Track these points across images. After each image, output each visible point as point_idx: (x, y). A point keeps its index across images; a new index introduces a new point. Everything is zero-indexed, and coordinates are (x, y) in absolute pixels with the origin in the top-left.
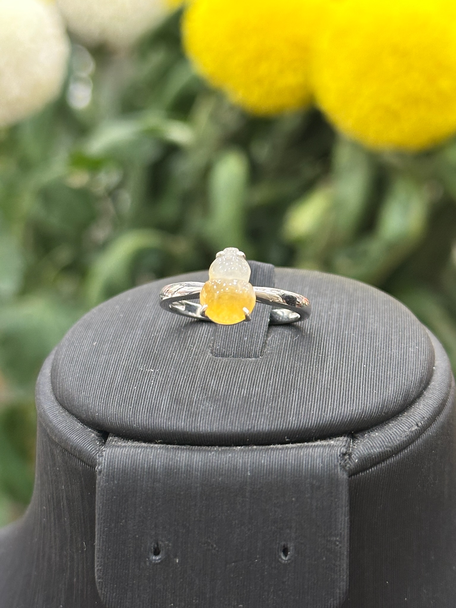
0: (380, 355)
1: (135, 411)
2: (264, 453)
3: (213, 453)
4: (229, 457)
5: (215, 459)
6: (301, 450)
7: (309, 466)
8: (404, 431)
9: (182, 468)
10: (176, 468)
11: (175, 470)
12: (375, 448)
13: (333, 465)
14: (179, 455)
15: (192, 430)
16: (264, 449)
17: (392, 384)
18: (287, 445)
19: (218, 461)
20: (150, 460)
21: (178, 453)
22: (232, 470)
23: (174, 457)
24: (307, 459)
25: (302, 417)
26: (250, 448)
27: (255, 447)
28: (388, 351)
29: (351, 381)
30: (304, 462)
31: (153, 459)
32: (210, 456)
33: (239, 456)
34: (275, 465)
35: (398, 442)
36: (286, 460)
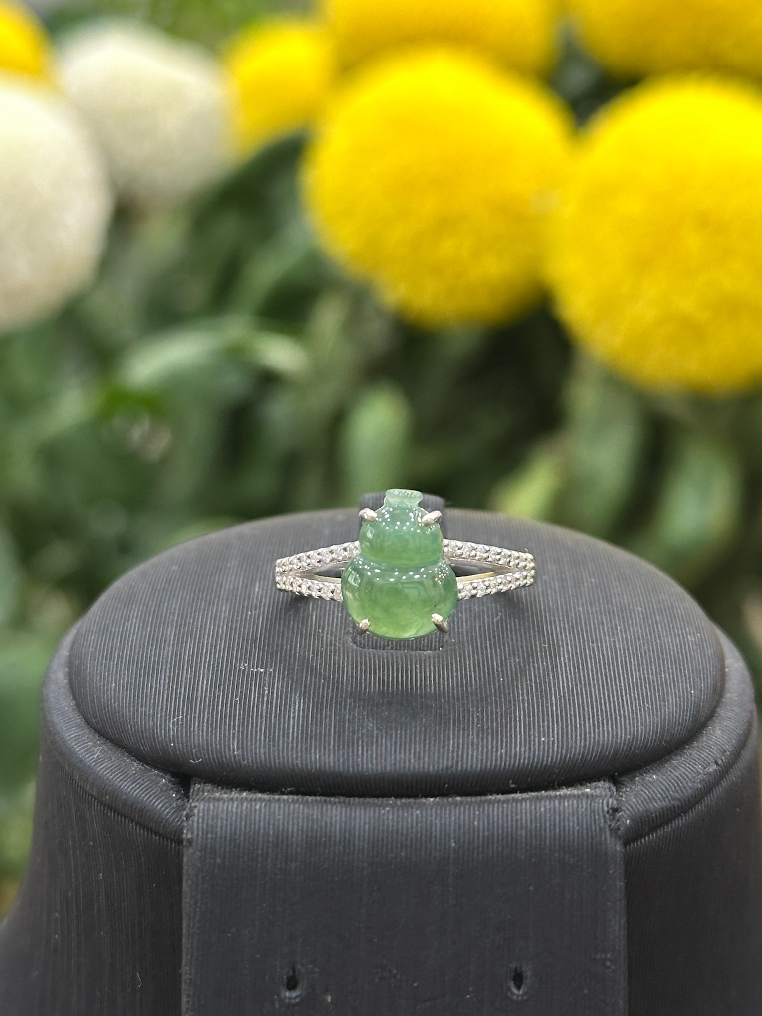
0: (644, 646)
1: (242, 738)
2: (476, 808)
3: (388, 808)
4: (417, 815)
5: (393, 819)
6: (540, 802)
7: (557, 831)
8: (698, 772)
9: (335, 836)
10: (326, 836)
11: (324, 839)
12: (655, 800)
13: (597, 828)
14: (329, 812)
15: (348, 769)
16: (476, 802)
17: (672, 693)
18: (513, 795)
19: (398, 822)
20: (279, 821)
21: (327, 810)
22: (423, 838)
23: (320, 817)
24: (552, 818)
25: (536, 746)
26: (450, 799)
27: (458, 798)
28: (656, 640)
29: (605, 688)
30: (548, 824)
31: (284, 819)
32: (384, 814)
33: (434, 814)
34: (498, 829)
35: (689, 791)
36: (517, 820)
